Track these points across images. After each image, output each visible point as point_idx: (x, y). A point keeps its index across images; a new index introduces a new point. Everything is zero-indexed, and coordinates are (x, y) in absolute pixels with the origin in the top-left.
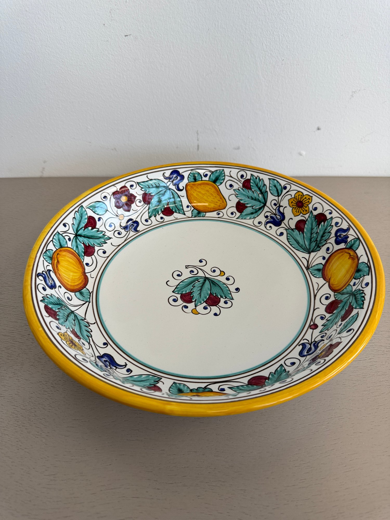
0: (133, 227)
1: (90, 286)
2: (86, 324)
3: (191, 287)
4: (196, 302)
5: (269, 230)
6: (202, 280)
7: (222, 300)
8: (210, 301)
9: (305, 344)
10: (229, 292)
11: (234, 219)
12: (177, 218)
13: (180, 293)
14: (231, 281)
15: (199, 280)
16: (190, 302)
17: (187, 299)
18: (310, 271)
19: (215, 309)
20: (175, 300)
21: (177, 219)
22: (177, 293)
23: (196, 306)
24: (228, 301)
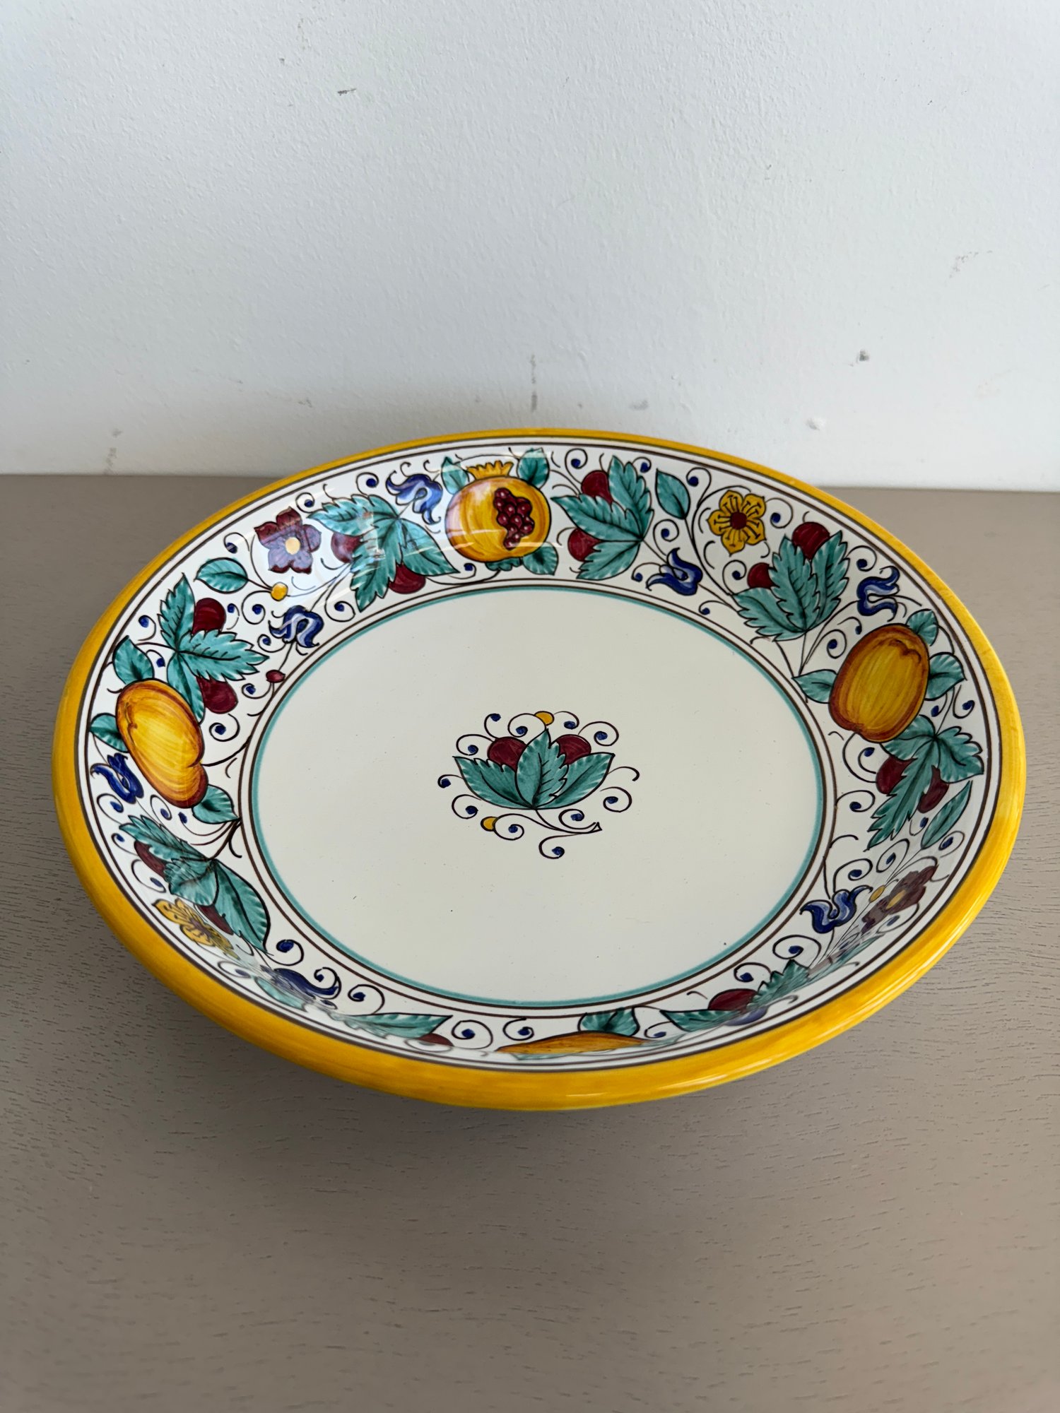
0: (826, 913)
1: (822, 712)
2: (765, 631)
3: (571, 778)
4: (548, 741)
5: (324, 968)
6: (545, 799)
7: (482, 754)
8: (514, 749)
9: (306, 643)
10: (466, 776)
11: (458, 1016)
12: (688, 994)
13: (595, 756)
14: (461, 806)
15: (553, 797)
16: (561, 740)
17: (573, 745)
18: (233, 811)
19: (499, 730)
20: (601, 735)
21: (689, 991)
22: (603, 755)
23: (546, 731)
24: (469, 753)
